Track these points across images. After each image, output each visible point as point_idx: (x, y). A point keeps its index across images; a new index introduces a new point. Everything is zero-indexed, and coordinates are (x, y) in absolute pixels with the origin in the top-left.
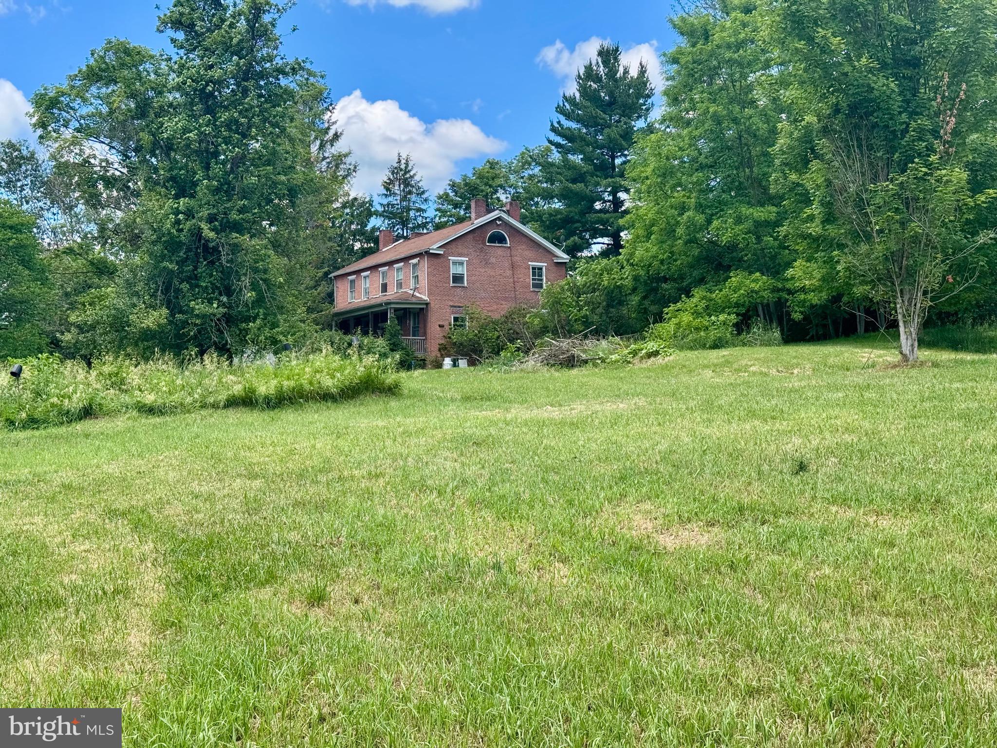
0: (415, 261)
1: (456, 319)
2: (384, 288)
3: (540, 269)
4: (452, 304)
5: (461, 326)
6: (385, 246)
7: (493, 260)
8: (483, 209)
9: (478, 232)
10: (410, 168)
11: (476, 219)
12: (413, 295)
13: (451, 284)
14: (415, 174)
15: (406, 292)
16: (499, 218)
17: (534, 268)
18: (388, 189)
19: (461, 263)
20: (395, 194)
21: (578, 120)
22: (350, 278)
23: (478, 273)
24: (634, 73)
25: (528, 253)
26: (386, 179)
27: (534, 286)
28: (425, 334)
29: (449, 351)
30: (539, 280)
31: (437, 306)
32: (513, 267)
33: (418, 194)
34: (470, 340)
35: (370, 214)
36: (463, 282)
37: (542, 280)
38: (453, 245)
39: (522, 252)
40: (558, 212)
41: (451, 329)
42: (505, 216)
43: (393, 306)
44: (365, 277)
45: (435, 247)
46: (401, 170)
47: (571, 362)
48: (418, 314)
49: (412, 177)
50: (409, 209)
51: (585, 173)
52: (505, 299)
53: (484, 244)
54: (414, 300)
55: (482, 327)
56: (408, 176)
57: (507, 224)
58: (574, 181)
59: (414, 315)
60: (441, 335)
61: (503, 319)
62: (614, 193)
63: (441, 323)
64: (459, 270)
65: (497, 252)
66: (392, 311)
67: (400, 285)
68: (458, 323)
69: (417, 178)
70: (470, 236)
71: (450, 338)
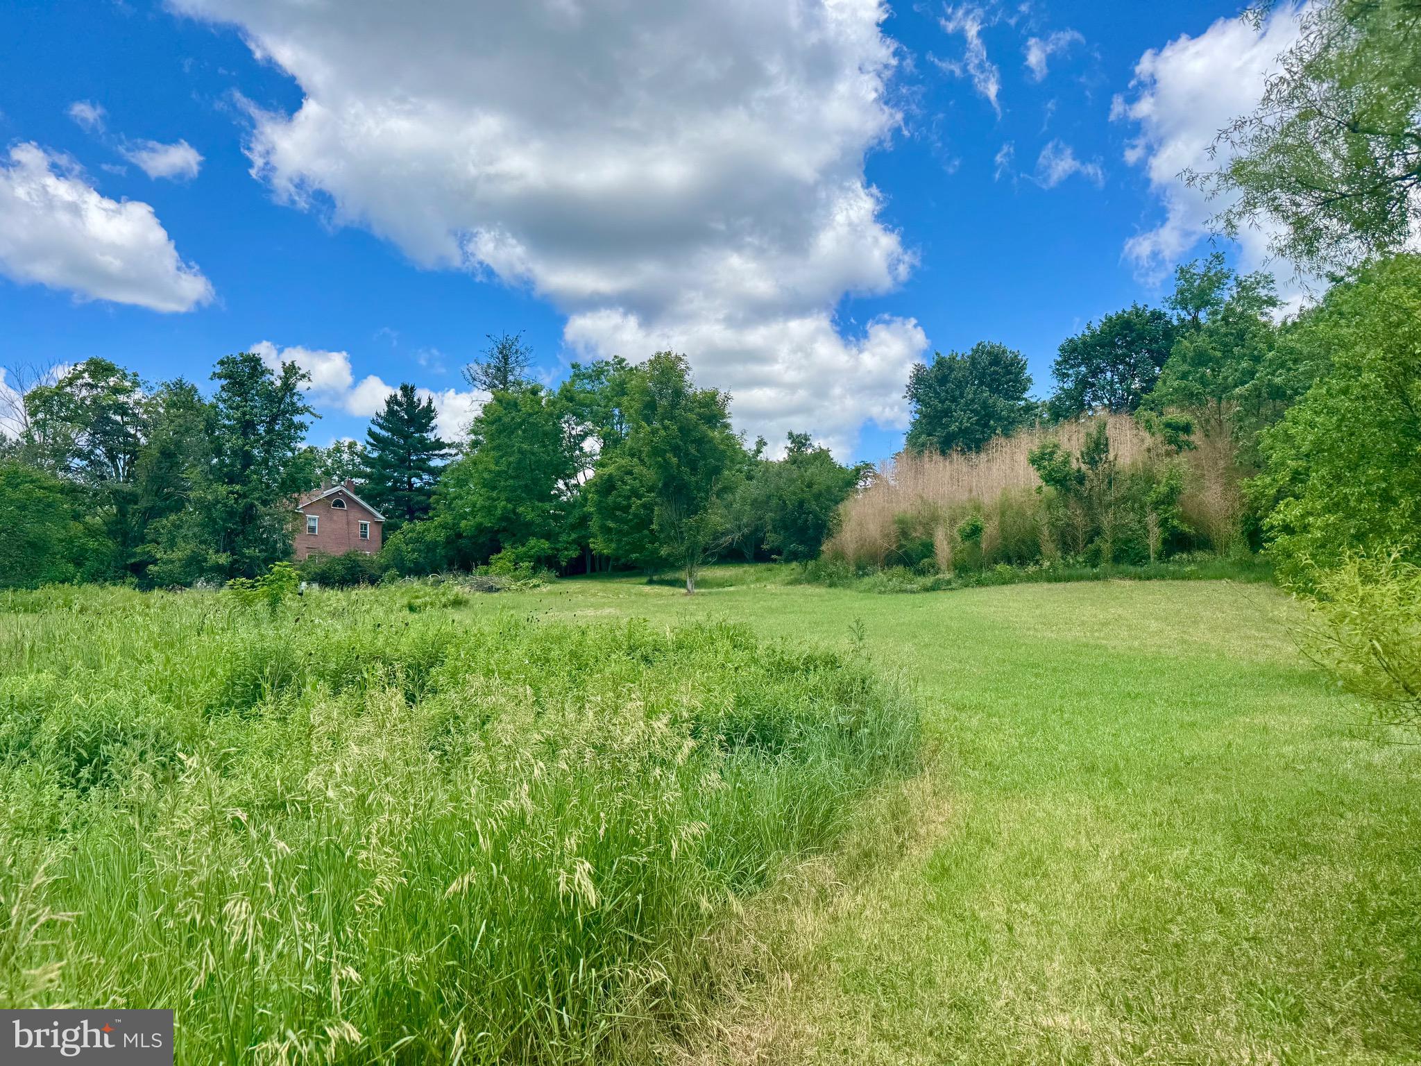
3: (366, 525)
4: (307, 546)
7: (335, 518)
9: (326, 499)
11: (325, 491)
13: (307, 533)
16: (340, 491)
17: (362, 525)
19: (315, 520)
21: (388, 430)
23: (325, 527)
24: (424, 403)
25: (358, 514)
27: (362, 536)
30: (365, 532)
32: (348, 523)
36: (315, 532)
38: (310, 507)
39: (355, 514)
42: (344, 489)
45: (298, 508)
47: (491, 589)
52: (343, 544)
53: (330, 508)
57: (345, 495)
64: (312, 524)
65: (338, 514)
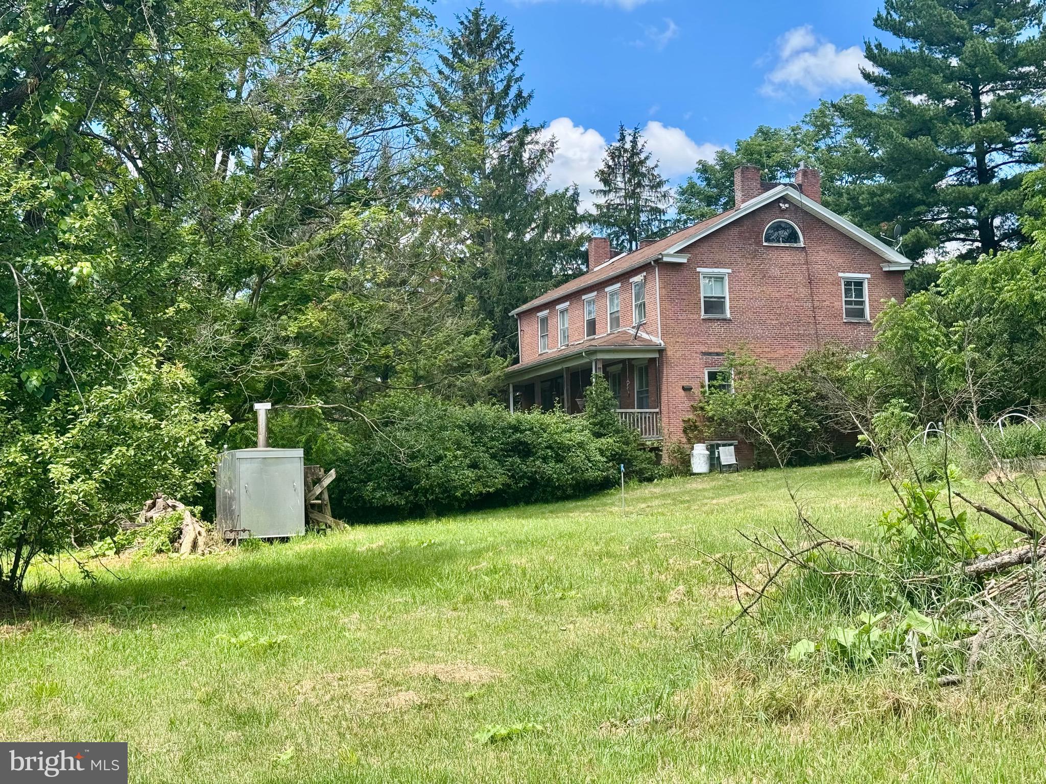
0: (638, 278)
1: (712, 376)
2: (592, 326)
3: (859, 284)
4: (705, 350)
5: (722, 387)
6: (598, 263)
7: (774, 271)
8: (756, 184)
9: (747, 223)
10: (639, 146)
11: (744, 201)
12: (636, 337)
13: (703, 315)
14: (647, 158)
15: (625, 333)
16: (784, 199)
17: (848, 284)
18: (606, 182)
19: (719, 279)
20: (617, 190)
22: (540, 314)
23: (748, 295)
25: (838, 260)
26: (602, 166)
27: (849, 313)
28: (658, 404)
29: (701, 432)
30: (857, 303)
31: (679, 354)
32: (811, 283)
33: (652, 188)
34: (739, 412)
35: (576, 219)
36: (723, 311)
37: (862, 303)
38: (704, 248)
39: (828, 258)
40: (884, 190)
41: (704, 393)
42: (794, 194)
43: (600, 356)
44: (562, 312)
45: (672, 251)
46: (626, 151)
48: (647, 368)
49: (642, 162)
50: (638, 210)
51: (931, 119)
52: (799, 337)
53: (759, 243)
54: (637, 345)
55: (759, 388)
56: (636, 159)
57: (798, 210)
58: (911, 135)
59: (641, 369)
60: (688, 404)
61: (796, 373)
62: (980, 155)
63: (686, 384)
64: (715, 290)
65: (781, 257)
66: (600, 365)
67: (616, 321)
68: (715, 383)
69: (650, 163)
70: (735, 231)
71: (702, 409)
